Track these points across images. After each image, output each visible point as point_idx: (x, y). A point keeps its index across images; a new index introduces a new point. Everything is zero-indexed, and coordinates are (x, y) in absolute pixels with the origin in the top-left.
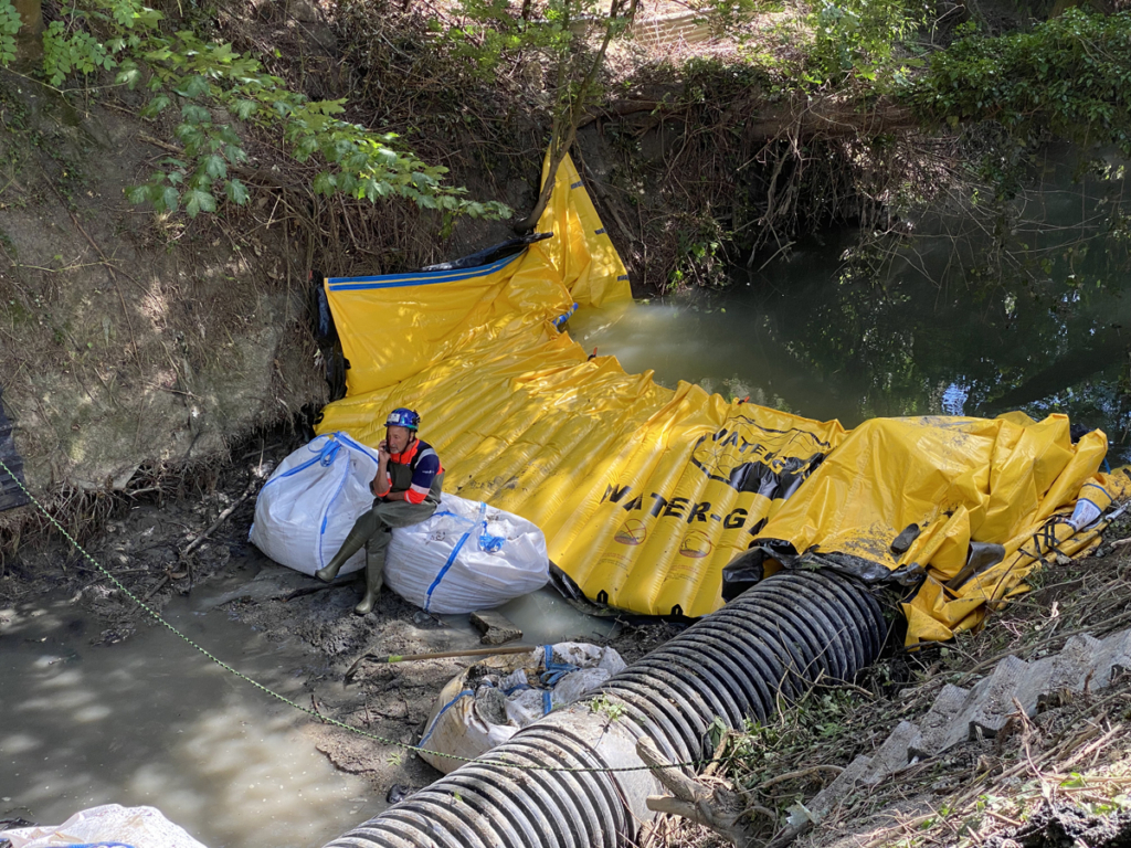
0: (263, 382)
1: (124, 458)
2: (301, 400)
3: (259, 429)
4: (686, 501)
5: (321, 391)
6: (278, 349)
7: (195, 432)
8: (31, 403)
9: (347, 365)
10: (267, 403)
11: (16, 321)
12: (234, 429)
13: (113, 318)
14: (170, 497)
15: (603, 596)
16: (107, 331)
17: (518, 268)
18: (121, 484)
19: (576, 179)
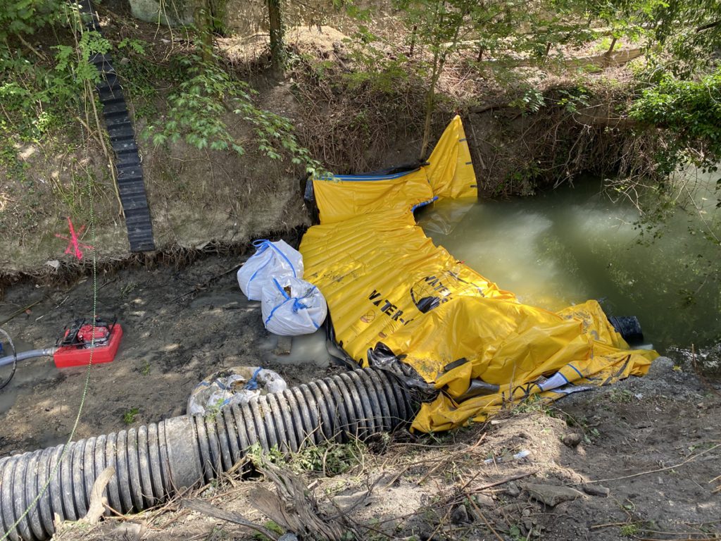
0: (278, 214)
1: (203, 238)
2: (297, 223)
3: (271, 232)
4: (396, 308)
5: (307, 221)
6: (289, 201)
7: (235, 231)
8: (163, 212)
9: (318, 211)
10: (279, 223)
11: (164, 180)
12: (259, 232)
13: (207, 182)
14: (223, 255)
15: (341, 343)
16: (203, 187)
17: (412, 177)
18: (200, 248)
19: (464, 137)
